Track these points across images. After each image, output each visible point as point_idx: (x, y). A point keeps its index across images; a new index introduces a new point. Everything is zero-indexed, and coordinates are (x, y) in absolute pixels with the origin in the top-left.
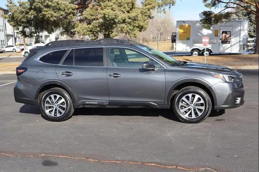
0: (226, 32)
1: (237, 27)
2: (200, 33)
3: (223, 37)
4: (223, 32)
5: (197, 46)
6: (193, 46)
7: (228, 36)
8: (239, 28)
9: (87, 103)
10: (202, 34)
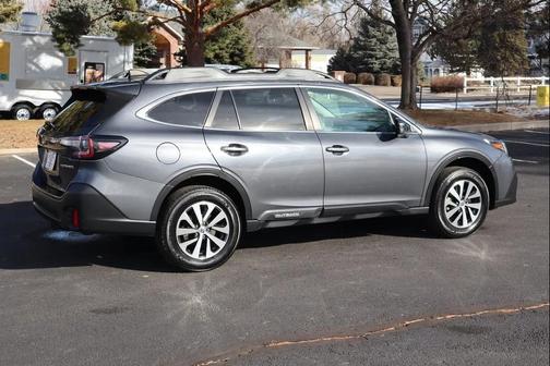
0: (94, 65)
1: (117, 55)
2: (34, 64)
3: (89, 77)
4: (87, 65)
5: (28, 95)
6: (18, 95)
7: (98, 74)
8: (122, 57)
9: (277, 216)
10: (37, 66)
